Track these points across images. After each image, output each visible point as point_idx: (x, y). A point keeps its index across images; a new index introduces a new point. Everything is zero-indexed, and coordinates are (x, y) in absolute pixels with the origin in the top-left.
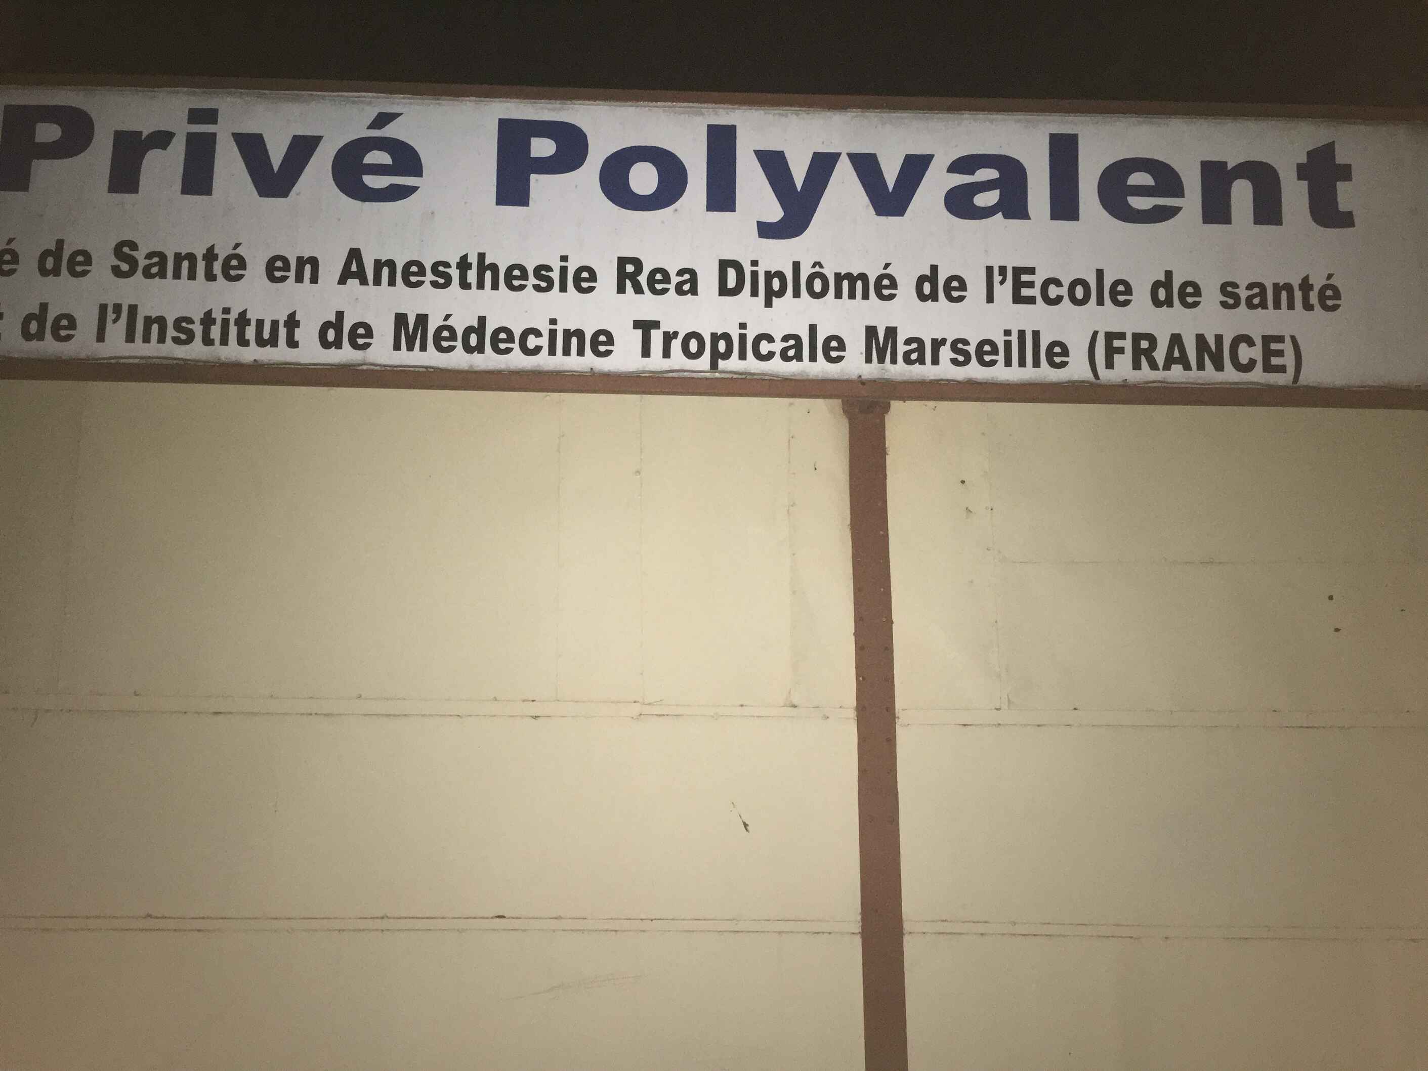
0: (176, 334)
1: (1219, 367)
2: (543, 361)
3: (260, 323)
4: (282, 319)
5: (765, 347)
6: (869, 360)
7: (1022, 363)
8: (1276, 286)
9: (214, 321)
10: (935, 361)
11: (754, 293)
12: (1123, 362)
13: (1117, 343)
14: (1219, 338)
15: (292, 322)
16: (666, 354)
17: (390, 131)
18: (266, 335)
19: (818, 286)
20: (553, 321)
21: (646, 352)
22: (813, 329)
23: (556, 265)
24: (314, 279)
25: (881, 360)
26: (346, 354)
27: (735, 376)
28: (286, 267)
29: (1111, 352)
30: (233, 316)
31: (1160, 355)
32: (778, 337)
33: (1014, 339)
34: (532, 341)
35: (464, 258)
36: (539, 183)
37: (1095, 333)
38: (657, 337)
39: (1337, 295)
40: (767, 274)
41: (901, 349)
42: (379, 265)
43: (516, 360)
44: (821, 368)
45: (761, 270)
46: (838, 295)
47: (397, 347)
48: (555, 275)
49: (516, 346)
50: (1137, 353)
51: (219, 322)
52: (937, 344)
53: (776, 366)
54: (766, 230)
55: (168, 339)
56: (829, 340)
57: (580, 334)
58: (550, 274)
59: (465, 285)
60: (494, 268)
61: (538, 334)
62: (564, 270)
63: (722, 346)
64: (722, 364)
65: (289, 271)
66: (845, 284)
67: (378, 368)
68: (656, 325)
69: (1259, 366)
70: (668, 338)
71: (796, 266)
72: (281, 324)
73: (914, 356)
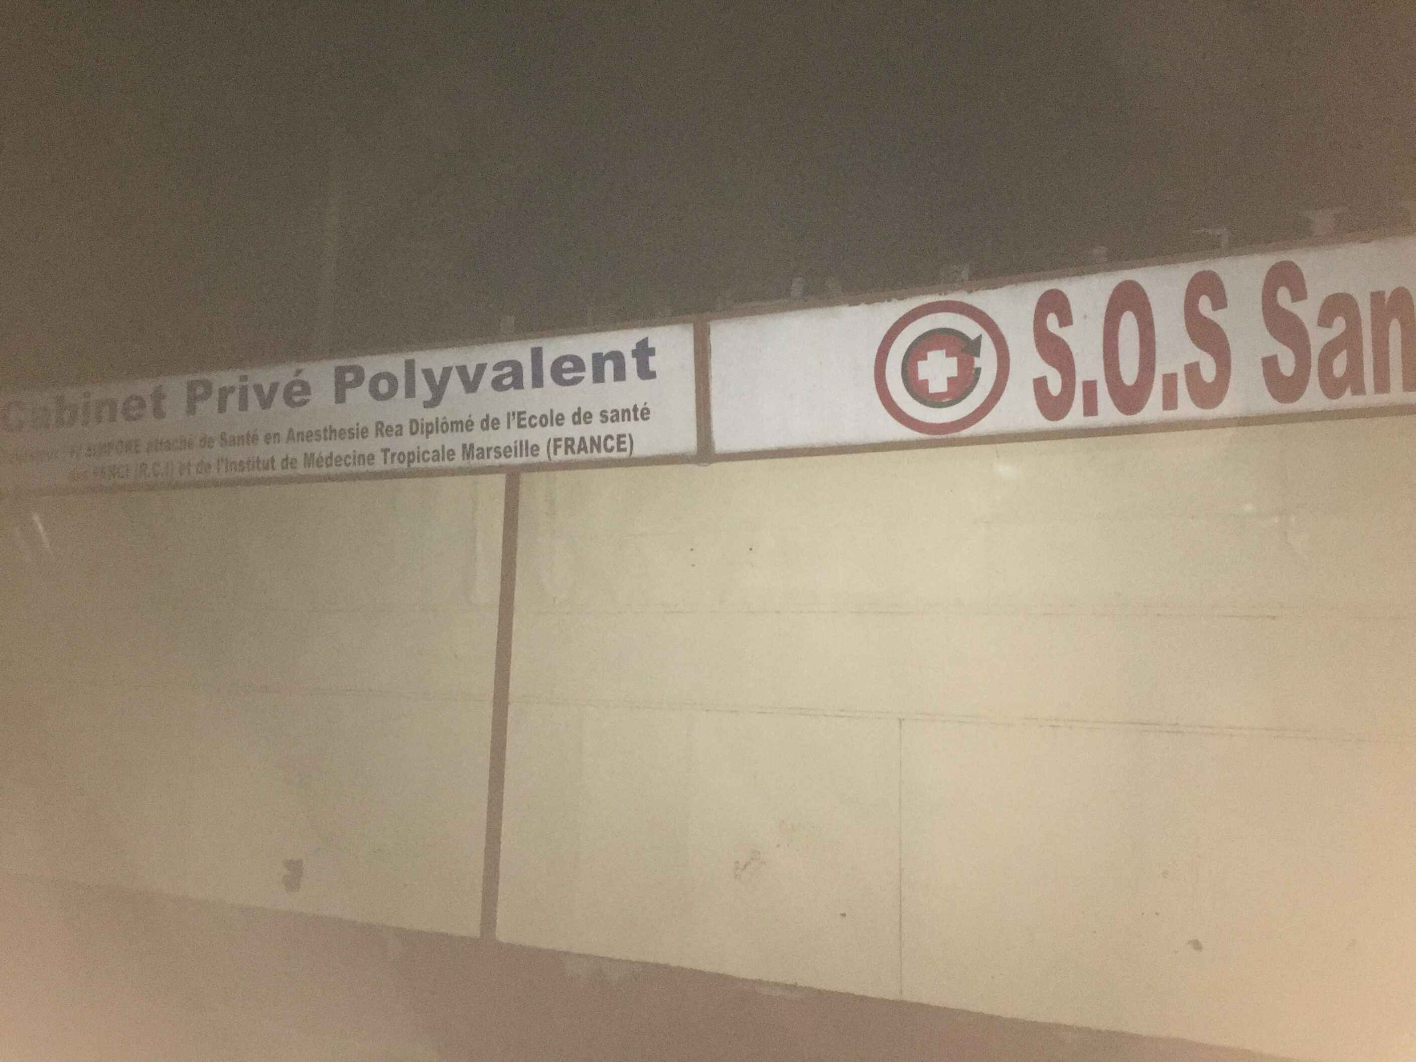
0: (240, 468)
1: (599, 451)
2: (351, 468)
3: (264, 461)
4: (270, 458)
5: (426, 456)
6: (463, 458)
7: (521, 456)
8: (623, 410)
9: (250, 462)
10: (488, 457)
11: (422, 433)
12: (561, 451)
13: (558, 443)
14: (599, 437)
15: (273, 460)
17: (301, 377)
18: (265, 466)
19: (445, 427)
20: (349, 452)
21: (385, 462)
22: (443, 447)
23: (355, 427)
24: (279, 442)
25: (468, 458)
26: (289, 471)
27: (416, 470)
28: (270, 438)
29: (556, 447)
30: (256, 459)
31: (576, 448)
32: (431, 451)
33: (518, 444)
34: (348, 461)
35: (326, 427)
36: (348, 392)
37: (550, 440)
38: (389, 455)
39: (649, 413)
40: (427, 424)
41: (475, 453)
42: (298, 434)
43: (343, 469)
44: (447, 463)
45: (425, 422)
46: (452, 431)
47: (305, 467)
48: (355, 432)
49: (343, 463)
50: (567, 446)
51: (252, 462)
52: (489, 449)
53: (431, 464)
54: (428, 405)
55: (237, 470)
56: (449, 451)
57: (363, 456)
58: (353, 431)
59: (326, 439)
60: (335, 430)
61: (350, 457)
62: (358, 430)
63: (411, 457)
64: (411, 465)
67: (299, 476)
68: (389, 450)
69: (615, 449)
70: (393, 455)
71: (437, 419)
72: (270, 461)
73: (480, 456)
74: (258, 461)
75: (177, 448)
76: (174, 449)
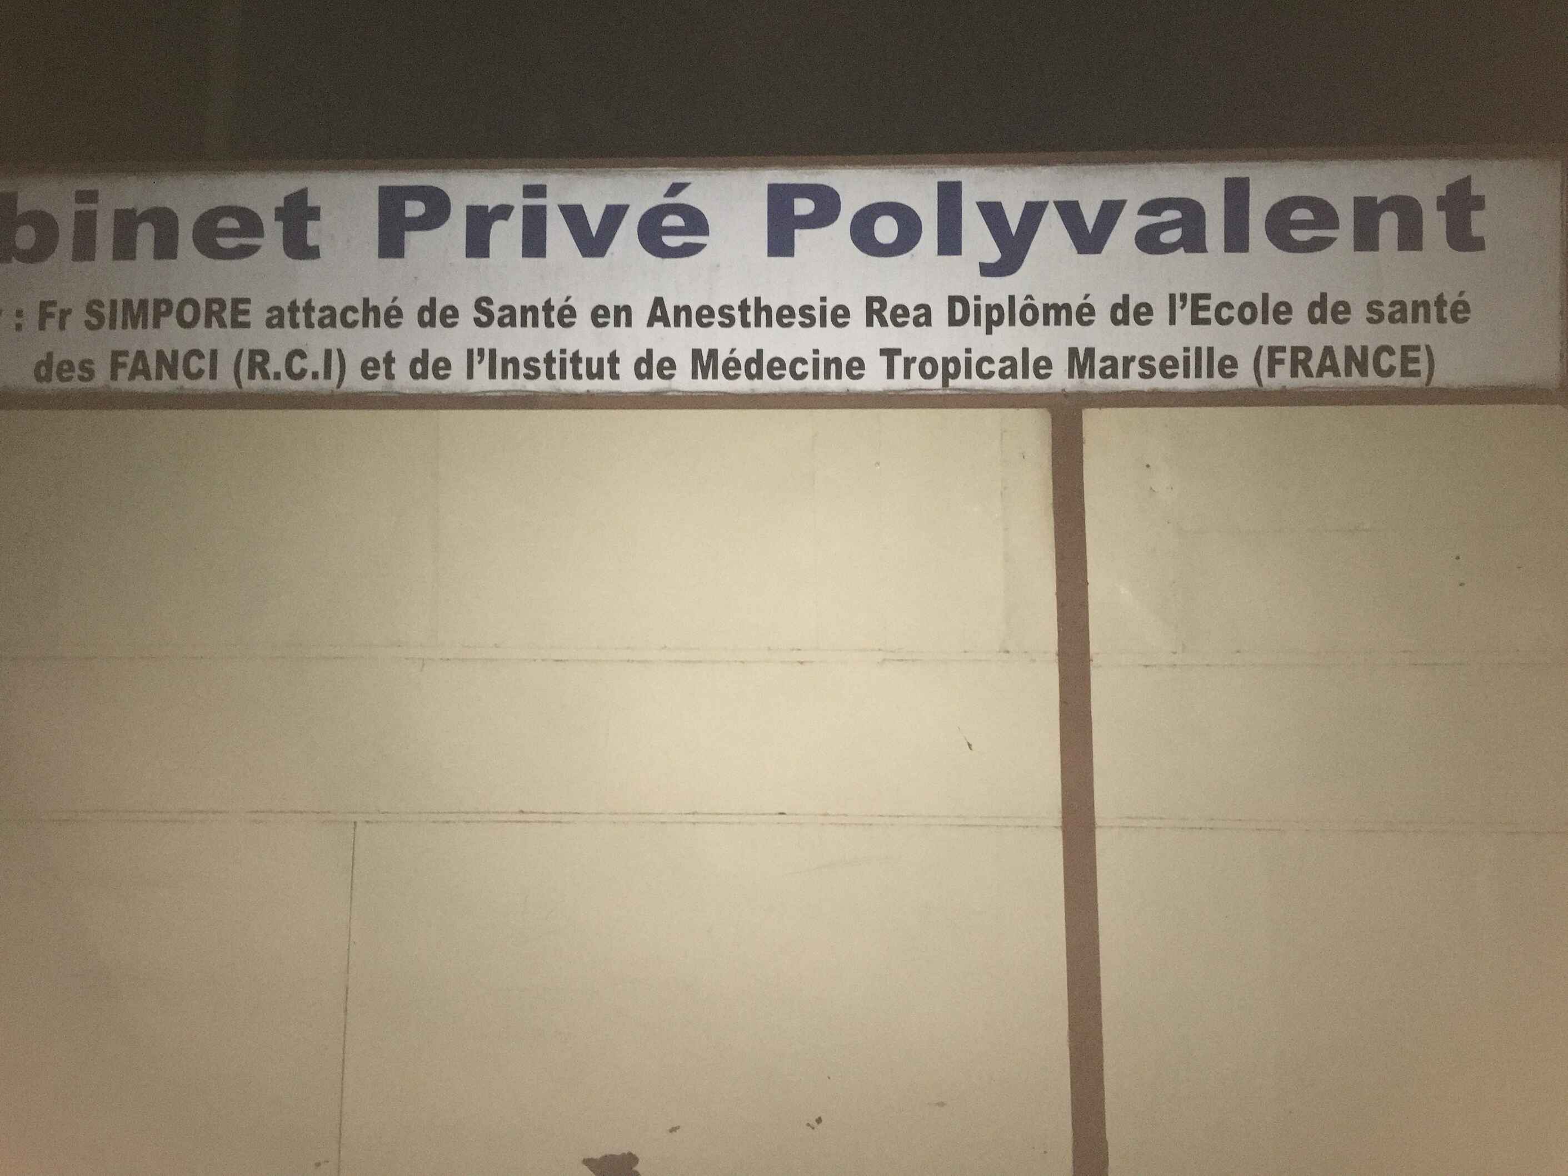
0: (526, 371)
1: (1363, 373)
2: (810, 384)
3: (589, 361)
4: (606, 356)
5: (986, 368)
6: (1071, 375)
7: (1198, 375)
8: (1415, 302)
9: (554, 360)
10: (1126, 375)
11: (977, 322)
12: (1283, 372)
13: (1278, 356)
14: (1364, 349)
15: (614, 359)
16: (907, 375)
17: (682, 198)
18: (594, 370)
19: (1029, 315)
20: (816, 351)
21: (891, 375)
22: (1025, 351)
23: (817, 304)
24: (629, 324)
25: (1081, 376)
26: (656, 384)
27: (962, 393)
28: (607, 315)
29: (1274, 363)
30: (568, 356)
31: (1314, 365)
32: (997, 359)
33: (1192, 354)
34: (800, 369)
35: (744, 301)
36: (802, 237)
37: (1260, 348)
38: (899, 362)
39: (1467, 309)
40: (988, 306)
41: (1098, 365)
42: (677, 310)
43: (788, 384)
44: (1032, 383)
45: (983, 304)
46: (1046, 322)
47: (694, 376)
48: (817, 313)
49: (787, 372)
50: (1295, 363)
51: (558, 361)
52: (1128, 361)
53: (996, 383)
54: (987, 270)
55: (521, 376)
56: (1037, 361)
57: (837, 361)
58: (812, 312)
59: (745, 324)
60: (768, 309)
61: (804, 362)
62: (823, 309)
63: (951, 368)
64: (952, 383)
65: (609, 317)
66: (1052, 313)
67: (681, 394)
68: (898, 352)
69: (1398, 372)
70: (908, 362)
71: (1012, 299)
72: (605, 361)
73: (1108, 372)
74: (576, 359)
75: (355, 323)
76: (346, 324)
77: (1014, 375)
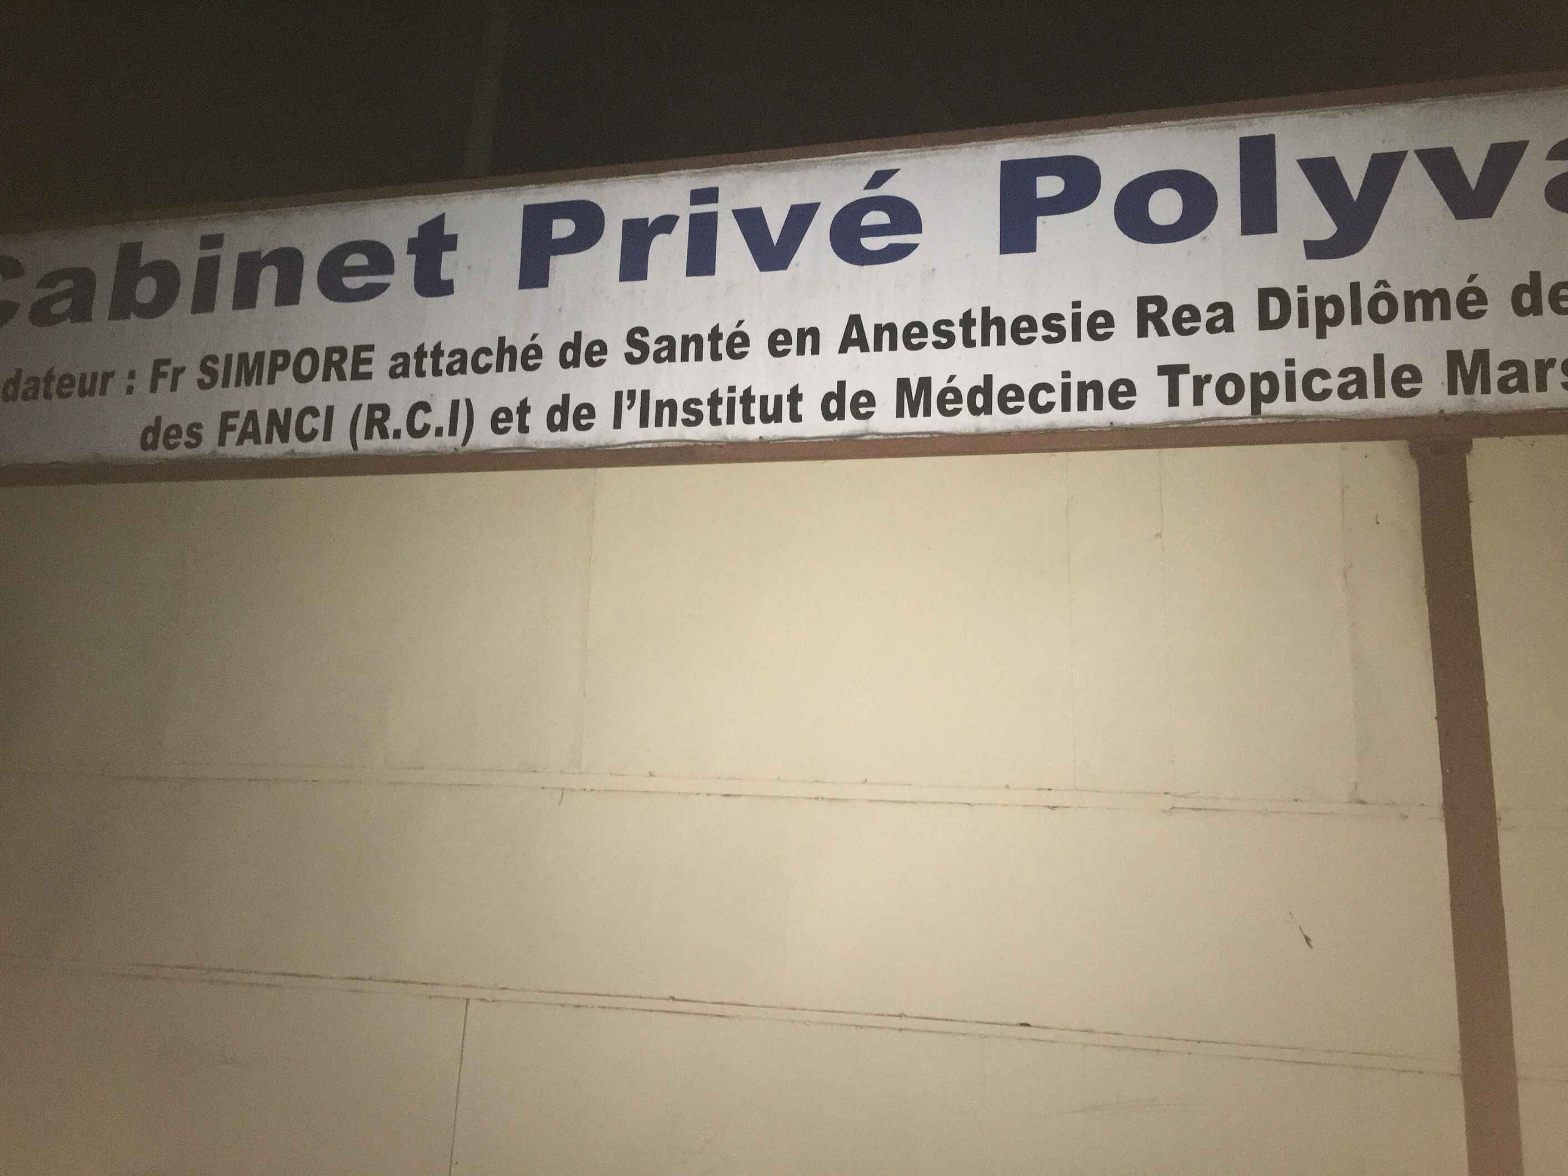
0: (685, 416)
2: (1057, 418)
3: (764, 399)
4: (785, 393)
5: (1318, 385)
6: (1452, 390)
9: (720, 401)
10: (1543, 386)
11: (1303, 323)
15: (795, 396)
16: (1198, 400)
17: (887, 189)
18: (770, 411)
19: (1383, 308)
20: (1066, 374)
21: (1174, 400)
22: (1379, 360)
23: (1068, 313)
24: (815, 351)
25: (1469, 390)
26: (849, 425)
27: (1282, 421)
28: (788, 341)
30: (738, 394)
32: (1334, 372)
34: (1043, 398)
35: (967, 314)
36: (1046, 226)
38: (1186, 383)
40: (1319, 299)
41: (1495, 375)
42: (879, 329)
43: (1027, 419)
44: (1391, 404)
45: (1311, 298)
46: (1410, 317)
47: (900, 414)
48: (1067, 324)
49: (1026, 404)
51: (725, 401)
52: (1543, 366)
53: (1334, 405)
54: (1315, 250)
55: (679, 422)
56: (1398, 372)
57: (1097, 386)
58: (1061, 323)
59: (969, 343)
60: (1000, 322)
61: (1049, 389)
62: (1076, 318)
63: (1265, 387)
64: (1265, 408)
65: (791, 344)
66: (1419, 303)
67: (881, 437)
68: (1185, 369)
70: (1199, 383)
71: (1355, 288)
72: (785, 399)
73: (1513, 383)
74: (747, 398)
75: (488, 367)
76: (478, 370)
77: (1362, 393)
